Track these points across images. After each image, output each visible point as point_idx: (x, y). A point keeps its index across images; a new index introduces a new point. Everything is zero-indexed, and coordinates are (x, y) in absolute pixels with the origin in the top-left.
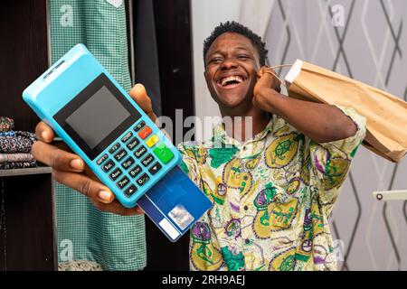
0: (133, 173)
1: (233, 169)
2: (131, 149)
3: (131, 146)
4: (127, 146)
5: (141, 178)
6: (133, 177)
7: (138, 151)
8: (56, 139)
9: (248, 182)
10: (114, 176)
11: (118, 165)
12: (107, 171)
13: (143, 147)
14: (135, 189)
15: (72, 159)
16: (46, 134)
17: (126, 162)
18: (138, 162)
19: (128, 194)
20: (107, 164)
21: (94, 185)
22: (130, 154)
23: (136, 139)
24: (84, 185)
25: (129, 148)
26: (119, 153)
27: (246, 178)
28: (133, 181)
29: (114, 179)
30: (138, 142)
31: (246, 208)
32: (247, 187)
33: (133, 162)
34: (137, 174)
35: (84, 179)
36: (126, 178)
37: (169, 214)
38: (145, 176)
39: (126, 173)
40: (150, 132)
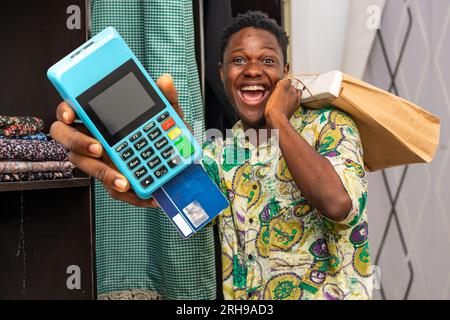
0: (151, 164)
1: (244, 175)
2: (152, 140)
3: (153, 136)
4: (149, 136)
5: (160, 170)
6: (151, 168)
7: (159, 142)
8: (77, 121)
9: (256, 192)
10: (132, 165)
11: (137, 154)
12: (125, 159)
13: (164, 138)
14: (151, 180)
15: (91, 144)
16: (67, 115)
17: (146, 152)
18: (158, 153)
19: (144, 184)
20: (126, 153)
21: (110, 172)
22: (151, 144)
23: (158, 130)
24: (101, 170)
25: (150, 137)
26: (140, 143)
27: (255, 187)
28: (151, 172)
29: (132, 168)
30: (160, 133)
31: (251, 221)
32: (255, 198)
33: (153, 152)
34: (155, 165)
35: (101, 165)
36: (143, 168)
37: (184, 210)
38: (164, 168)
39: (144, 163)
40: (173, 124)
